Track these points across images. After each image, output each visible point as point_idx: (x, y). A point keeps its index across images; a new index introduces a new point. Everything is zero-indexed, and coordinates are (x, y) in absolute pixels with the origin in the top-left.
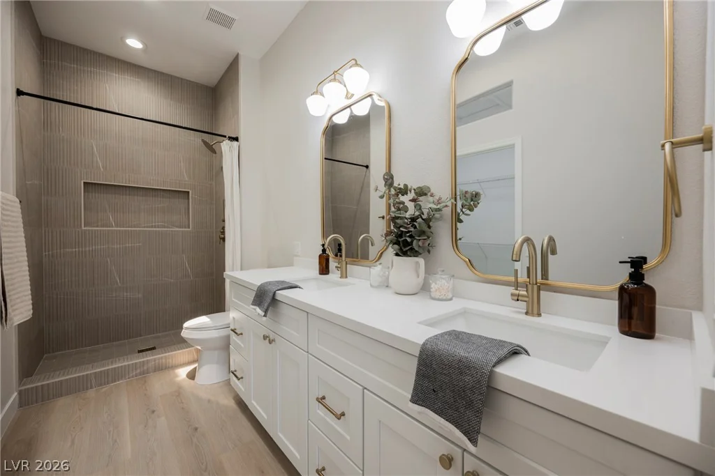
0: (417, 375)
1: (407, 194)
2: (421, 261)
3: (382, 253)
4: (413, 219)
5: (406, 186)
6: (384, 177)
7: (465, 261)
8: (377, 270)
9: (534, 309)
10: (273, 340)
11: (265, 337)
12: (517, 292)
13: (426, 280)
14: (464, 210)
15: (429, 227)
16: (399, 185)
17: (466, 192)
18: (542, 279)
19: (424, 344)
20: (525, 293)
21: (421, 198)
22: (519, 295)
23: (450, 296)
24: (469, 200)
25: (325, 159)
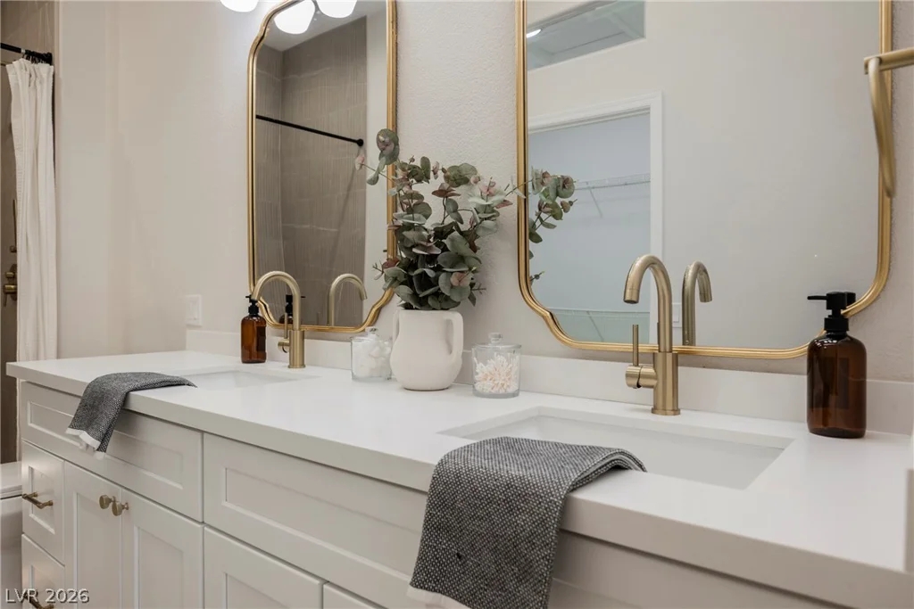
0: (426, 528)
1: (427, 178)
2: (455, 317)
3: (379, 310)
4: (441, 233)
5: (425, 161)
6: (378, 140)
7: (543, 317)
8: (365, 344)
9: (667, 403)
10: (123, 507)
11: (104, 502)
12: (636, 370)
13: (466, 357)
14: (544, 216)
15: (474, 249)
16: (413, 160)
17: (545, 175)
18: (684, 344)
19: (441, 463)
20: (650, 370)
21: (456, 190)
22: (639, 376)
23: (513, 388)
24: (552, 194)
25: (258, 117)
